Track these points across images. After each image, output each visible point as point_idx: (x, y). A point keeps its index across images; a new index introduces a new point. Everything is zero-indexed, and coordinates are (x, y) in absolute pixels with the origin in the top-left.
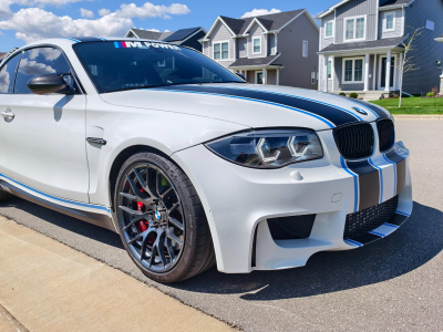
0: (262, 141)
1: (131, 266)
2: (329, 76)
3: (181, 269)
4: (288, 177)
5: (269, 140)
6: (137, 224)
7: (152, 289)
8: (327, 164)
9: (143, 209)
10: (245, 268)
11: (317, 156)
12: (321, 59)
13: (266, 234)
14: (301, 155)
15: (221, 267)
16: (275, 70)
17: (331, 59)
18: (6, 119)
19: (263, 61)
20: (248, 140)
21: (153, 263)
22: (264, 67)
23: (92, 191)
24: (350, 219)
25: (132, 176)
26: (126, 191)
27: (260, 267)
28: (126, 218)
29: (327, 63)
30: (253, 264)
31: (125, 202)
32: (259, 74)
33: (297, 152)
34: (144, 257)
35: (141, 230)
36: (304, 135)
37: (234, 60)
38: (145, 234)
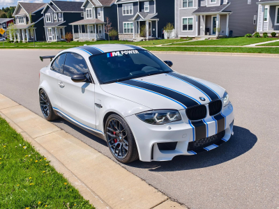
0: (157, 114)
1: (111, 155)
2: (266, 19)
3: (128, 158)
4: (165, 128)
5: (159, 114)
6: (114, 140)
7: (118, 165)
8: (182, 123)
9: (116, 134)
10: (149, 160)
11: (179, 119)
12: (260, 7)
13: (156, 148)
14: (173, 119)
15: (140, 159)
16: (226, 15)
17: (267, 7)
18: (61, 86)
19: (217, 9)
20: (151, 114)
21: (119, 155)
22: (218, 14)
23: (97, 124)
24: (190, 144)
25: (111, 122)
26: (109, 127)
27: (155, 160)
28: (109, 137)
29: (264, 10)
30: (152, 158)
31: (109, 131)
32: (214, 18)
33: (171, 117)
34: (116, 152)
35: (115, 142)
36: (174, 112)
37: (197, 8)
38: (116, 144)
